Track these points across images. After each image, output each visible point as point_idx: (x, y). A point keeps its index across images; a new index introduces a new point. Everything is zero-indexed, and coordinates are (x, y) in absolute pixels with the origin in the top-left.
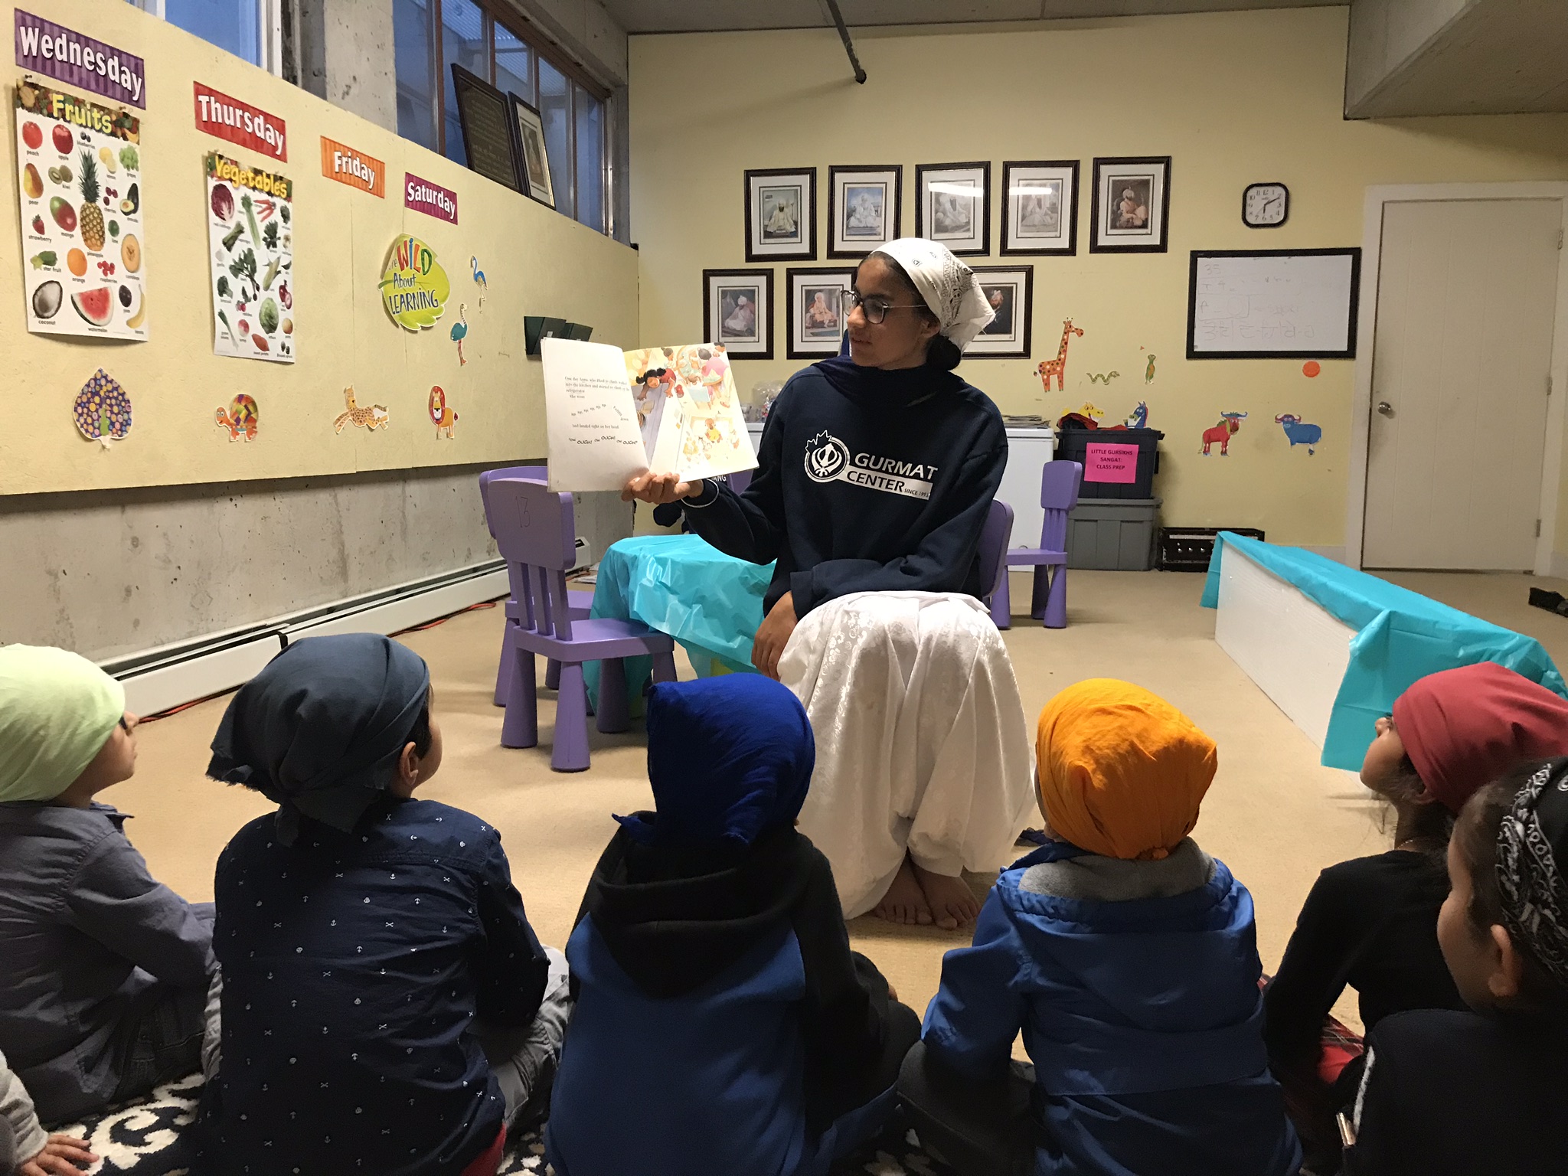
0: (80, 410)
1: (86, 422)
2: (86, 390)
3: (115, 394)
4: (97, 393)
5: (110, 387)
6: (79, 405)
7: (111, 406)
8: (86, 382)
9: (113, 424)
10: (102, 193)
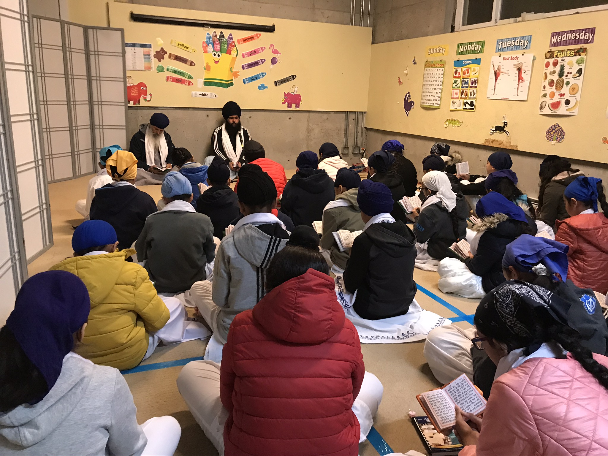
0: (548, 134)
1: (549, 137)
2: (550, 128)
3: (561, 130)
4: (554, 129)
5: (559, 128)
6: (548, 132)
7: (558, 133)
8: (551, 126)
9: (558, 138)
10: (565, 74)
